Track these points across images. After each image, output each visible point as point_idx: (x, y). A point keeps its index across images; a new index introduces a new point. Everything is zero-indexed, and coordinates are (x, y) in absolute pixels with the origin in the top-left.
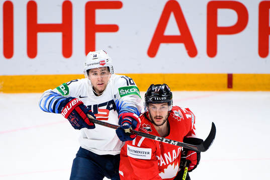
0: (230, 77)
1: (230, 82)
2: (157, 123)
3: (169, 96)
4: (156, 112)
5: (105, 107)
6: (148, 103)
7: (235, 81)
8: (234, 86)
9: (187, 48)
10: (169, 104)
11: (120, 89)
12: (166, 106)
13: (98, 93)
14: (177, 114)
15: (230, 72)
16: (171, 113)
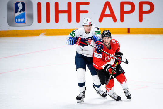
0: (129, 29)
1: (129, 31)
2: (106, 44)
3: (110, 34)
4: (106, 40)
5: (90, 39)
6: (103, 37)
7: (130, 31)
8: (130, 32)
9: (113, 19)
10: (110, 37)
11: (95, 32)
12: (109, 38)
13: (87, 33)
14: (113, 41)
15: (129, 28)
16: (111, 41)
